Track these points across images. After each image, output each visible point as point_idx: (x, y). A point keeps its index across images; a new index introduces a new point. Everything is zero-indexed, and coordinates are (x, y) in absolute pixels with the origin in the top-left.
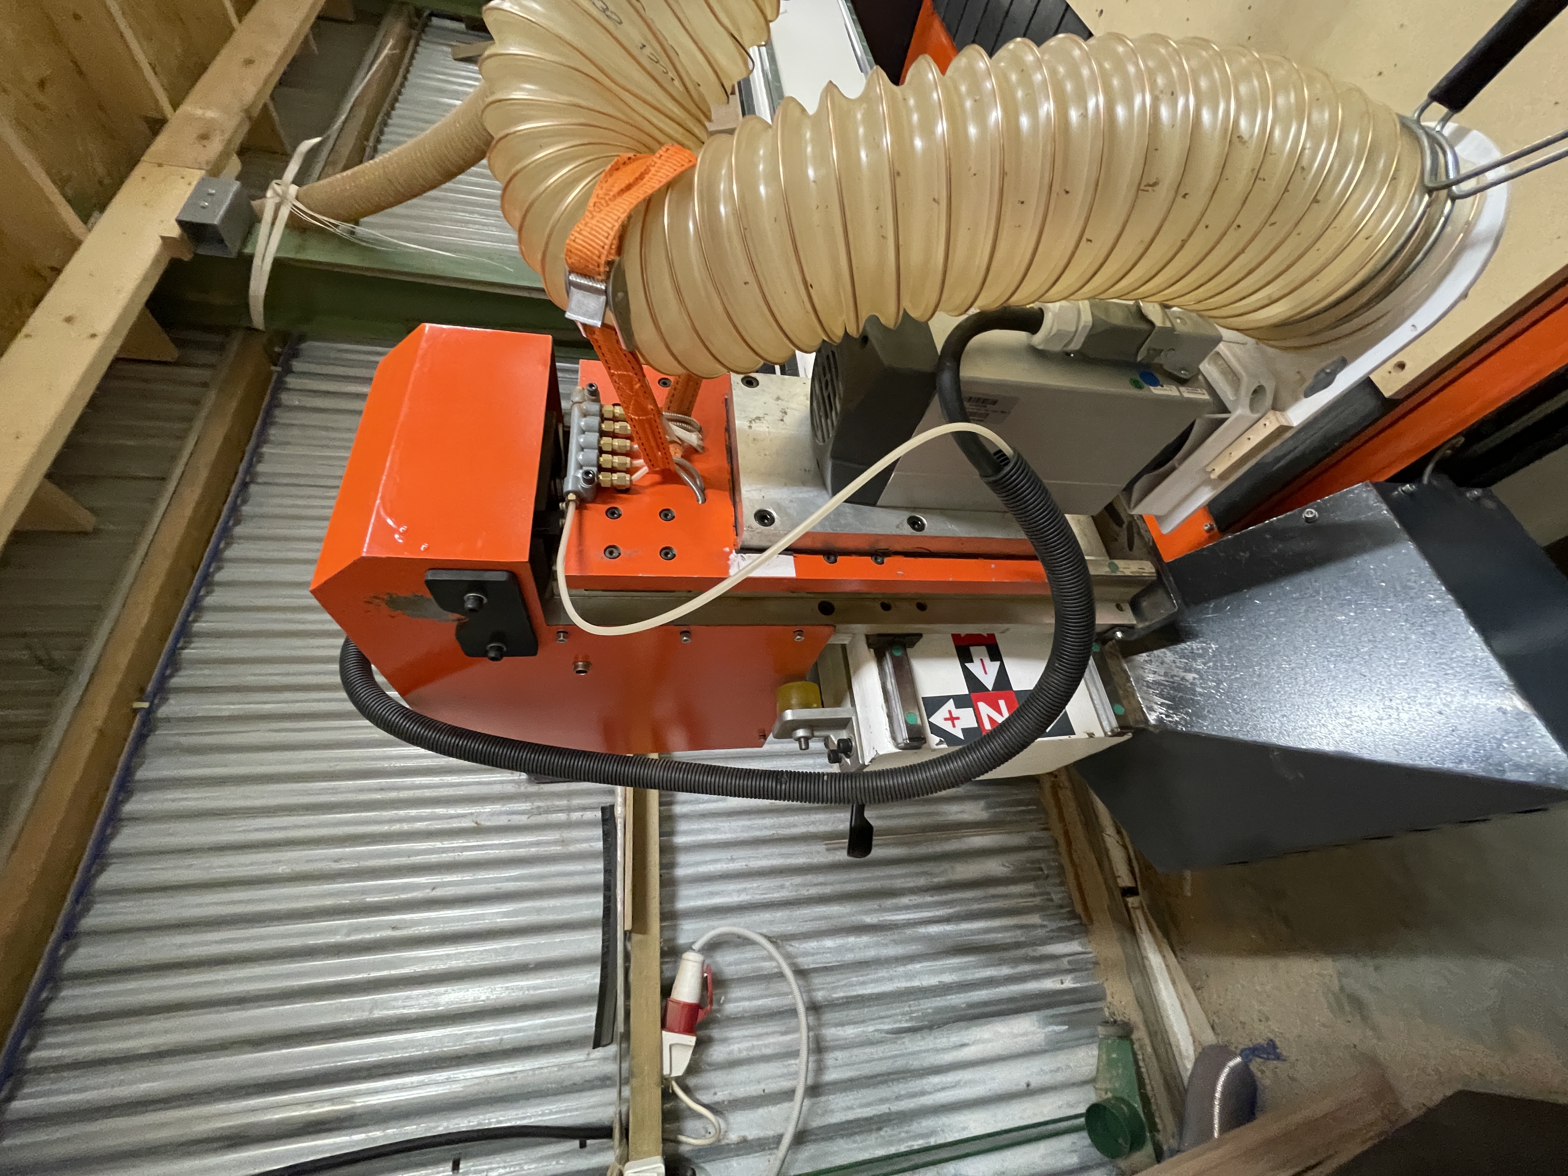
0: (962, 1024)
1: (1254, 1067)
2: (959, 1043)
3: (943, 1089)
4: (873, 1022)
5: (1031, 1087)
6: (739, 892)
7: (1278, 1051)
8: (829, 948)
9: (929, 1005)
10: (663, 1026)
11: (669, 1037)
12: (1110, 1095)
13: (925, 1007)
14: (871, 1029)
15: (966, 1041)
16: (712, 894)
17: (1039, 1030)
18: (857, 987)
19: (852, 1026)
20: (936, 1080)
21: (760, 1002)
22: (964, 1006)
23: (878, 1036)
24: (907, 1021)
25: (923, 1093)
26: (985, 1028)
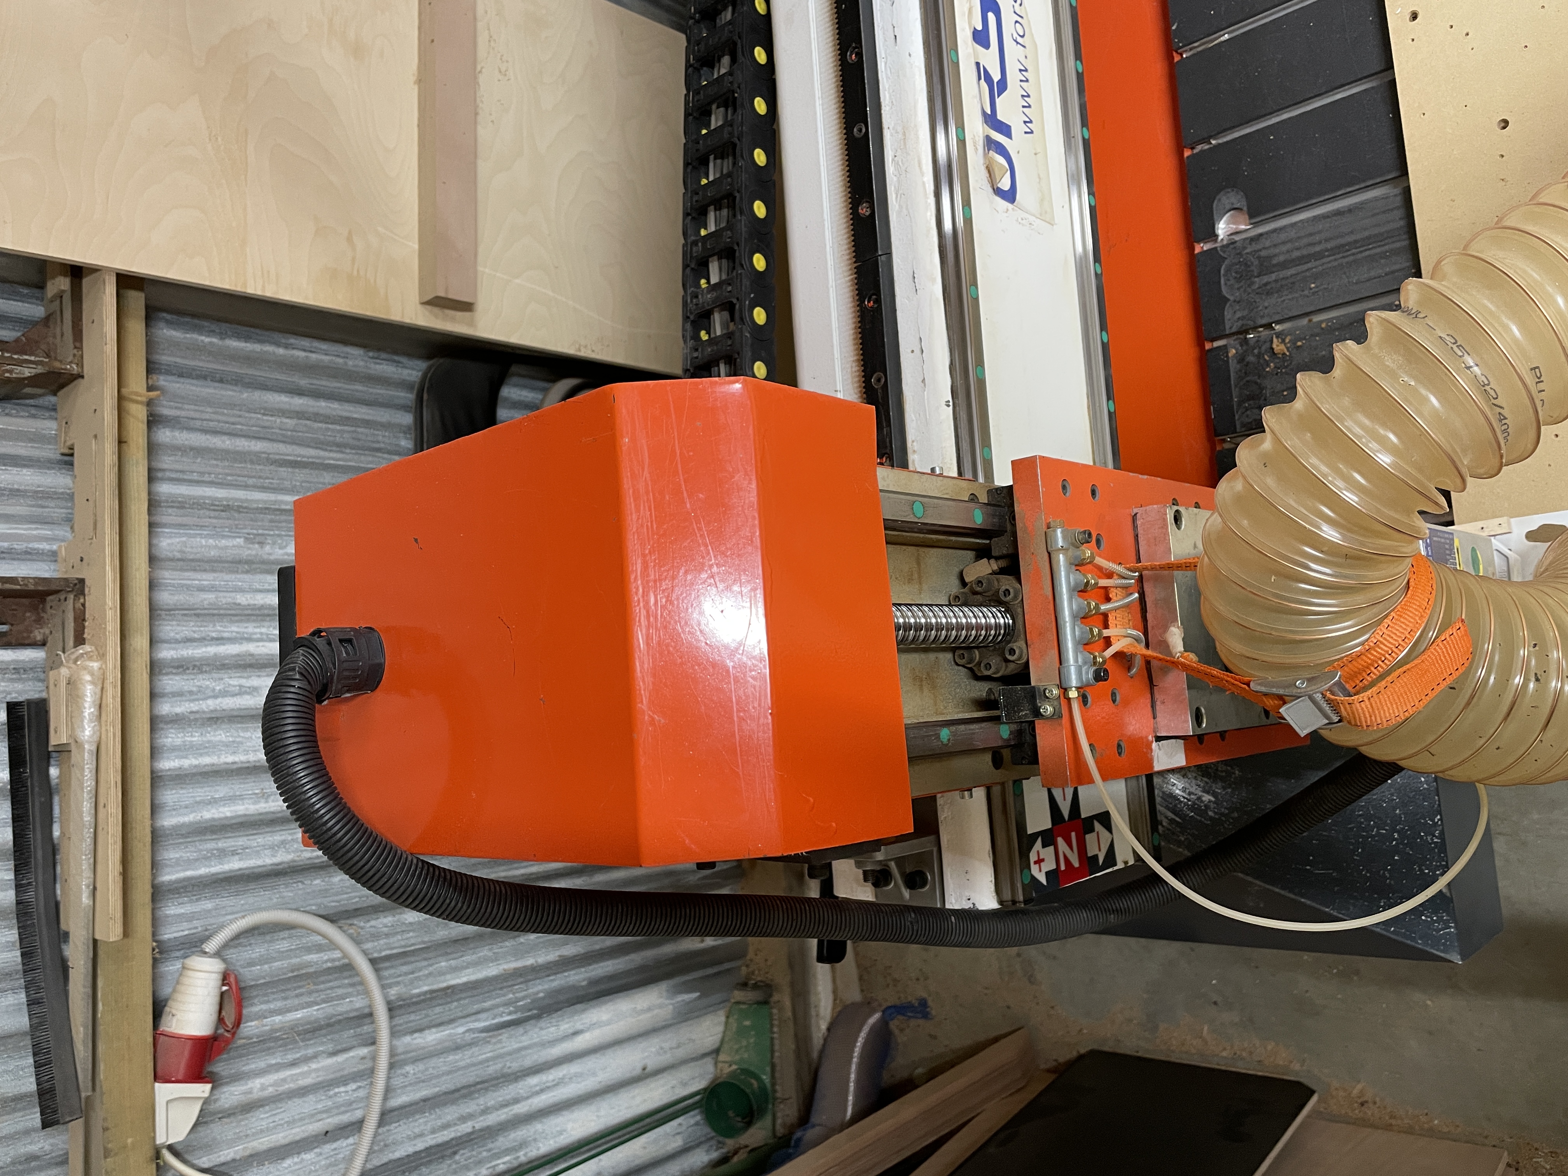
0: (578, 1006)
1: (894, 1025)
2: (571, 1031)
3: (542, 1091)
4: (463, 1020)
5: (648, 1070)
6: (273, 848)
7: (928, 1010)
8: (411, 923)
9: (540, 988)
10: (156, 1078)
11: (164, 1091)
12: (734, 1067)
13: (535, 990)
14: (461, 1030)
15: (579, 1026)
16: (222, 854)
17: (668, 1002)
18: (448, 977)
19: (434, 1030)
20: (533, 1081)
21: (299, 1015)
22: (584, 983)
23: (469, 1037)
24: (510, 1013)
25: (516, 1101)
26: (604, 1008)
